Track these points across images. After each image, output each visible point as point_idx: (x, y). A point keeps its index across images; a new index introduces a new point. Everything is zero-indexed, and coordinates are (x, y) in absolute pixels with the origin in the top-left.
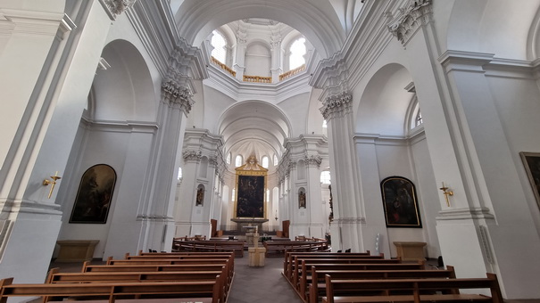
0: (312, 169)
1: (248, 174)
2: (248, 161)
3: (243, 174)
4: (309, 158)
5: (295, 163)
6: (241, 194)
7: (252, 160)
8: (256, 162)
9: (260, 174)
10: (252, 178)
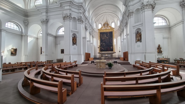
0: (148, 12)
1: (105, 31)
2: (104, 25)
3: (102, 31)
4: (145, 4)
5: (133, 12)
6: (102, 41)
7: (106, 24)
8: (108, 25)
9: (110, 31)
10: (106, 33)
